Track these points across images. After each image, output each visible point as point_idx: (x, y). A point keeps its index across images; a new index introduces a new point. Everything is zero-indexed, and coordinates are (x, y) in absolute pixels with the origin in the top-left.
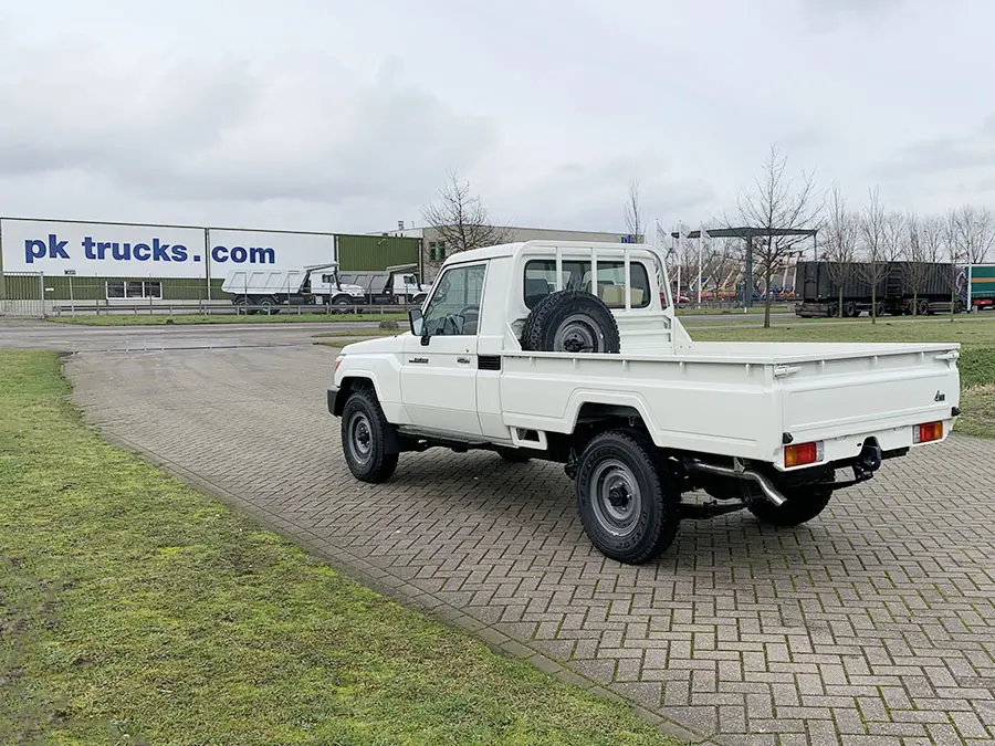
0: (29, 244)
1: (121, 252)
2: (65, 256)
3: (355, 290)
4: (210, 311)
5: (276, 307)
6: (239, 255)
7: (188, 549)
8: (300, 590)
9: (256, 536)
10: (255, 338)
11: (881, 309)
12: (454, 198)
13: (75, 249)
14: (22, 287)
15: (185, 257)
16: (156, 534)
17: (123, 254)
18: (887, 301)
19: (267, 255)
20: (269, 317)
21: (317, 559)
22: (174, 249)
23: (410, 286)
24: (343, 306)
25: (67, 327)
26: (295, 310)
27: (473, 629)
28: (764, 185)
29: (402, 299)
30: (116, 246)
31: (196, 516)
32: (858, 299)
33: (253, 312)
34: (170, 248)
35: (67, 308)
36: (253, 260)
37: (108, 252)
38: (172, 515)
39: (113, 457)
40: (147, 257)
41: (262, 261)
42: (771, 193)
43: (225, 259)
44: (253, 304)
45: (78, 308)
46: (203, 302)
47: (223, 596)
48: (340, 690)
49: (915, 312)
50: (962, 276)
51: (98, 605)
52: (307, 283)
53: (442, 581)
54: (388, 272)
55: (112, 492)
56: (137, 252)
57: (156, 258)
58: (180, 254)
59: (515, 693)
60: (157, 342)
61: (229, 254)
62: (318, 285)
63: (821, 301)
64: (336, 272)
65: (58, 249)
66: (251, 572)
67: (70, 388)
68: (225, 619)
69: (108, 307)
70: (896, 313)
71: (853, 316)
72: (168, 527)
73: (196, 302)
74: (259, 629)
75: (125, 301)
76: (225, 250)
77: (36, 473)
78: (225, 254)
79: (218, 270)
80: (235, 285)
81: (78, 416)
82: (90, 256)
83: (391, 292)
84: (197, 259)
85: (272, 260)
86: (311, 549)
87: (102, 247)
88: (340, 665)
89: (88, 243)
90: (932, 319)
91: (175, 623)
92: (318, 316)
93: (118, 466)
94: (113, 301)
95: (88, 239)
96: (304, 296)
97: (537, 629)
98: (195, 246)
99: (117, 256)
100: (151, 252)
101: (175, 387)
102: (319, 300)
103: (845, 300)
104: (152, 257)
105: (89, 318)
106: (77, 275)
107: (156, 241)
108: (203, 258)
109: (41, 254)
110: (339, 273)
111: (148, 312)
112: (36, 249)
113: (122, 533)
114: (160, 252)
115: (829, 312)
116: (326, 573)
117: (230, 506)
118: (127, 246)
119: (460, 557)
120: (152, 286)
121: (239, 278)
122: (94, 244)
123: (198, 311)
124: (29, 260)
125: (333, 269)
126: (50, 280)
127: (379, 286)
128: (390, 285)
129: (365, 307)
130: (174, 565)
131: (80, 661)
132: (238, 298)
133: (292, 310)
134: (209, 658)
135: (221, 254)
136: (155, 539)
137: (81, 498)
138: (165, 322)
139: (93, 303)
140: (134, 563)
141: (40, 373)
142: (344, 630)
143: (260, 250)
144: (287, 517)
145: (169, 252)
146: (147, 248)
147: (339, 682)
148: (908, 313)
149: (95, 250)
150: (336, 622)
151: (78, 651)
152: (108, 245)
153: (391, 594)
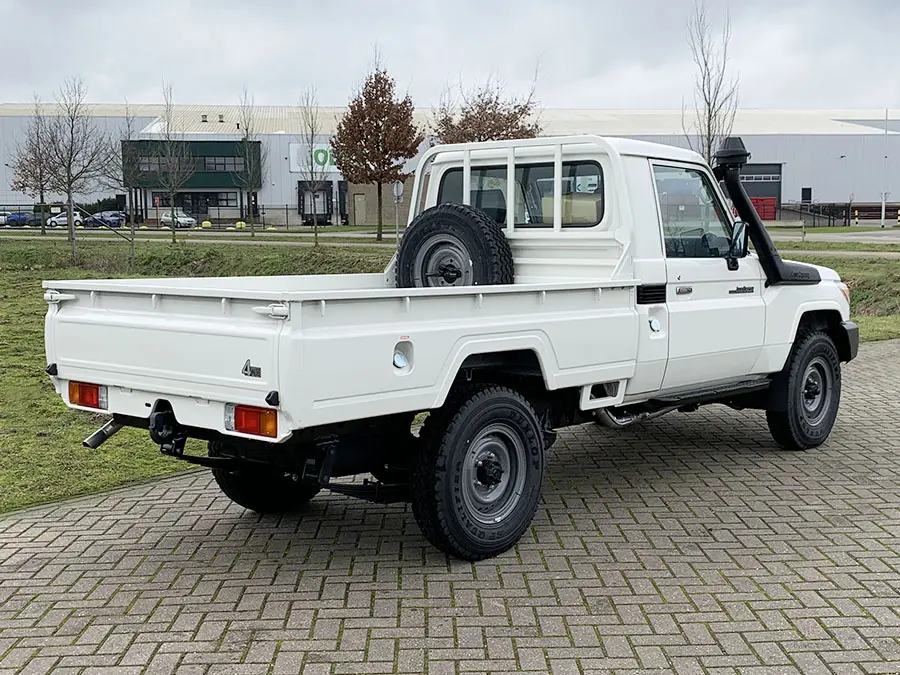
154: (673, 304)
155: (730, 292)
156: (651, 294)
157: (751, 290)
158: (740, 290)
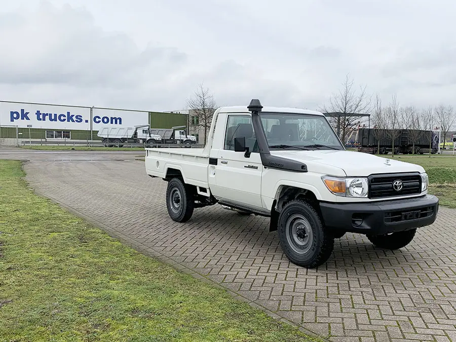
0: (12, 113)
1: (53, 118)
2: (28, 119)
3: (157, 137)
4: (92, 145)
5: (122, 144)
6: (106, 120)
7: (62, 234)
8: (105, 249)
9: (92, 230)
10: (110, 156)
11: (398, 151)
12: (202, 96)
13: (32, 116)
14: (8, 132)
15: (81, 120)
16: (50, 228)
17: (54, 118)
18: (401, 147)
19: (118, 120)
20: (118, 148)
21: (114, 239)
22: (77, 117)
23: (182, 136)
24: (152, 144)
25: (27, 150)
26: (130, 146)
27: (172, 264)
28: (343, 93)
29: (178, 142)
30: (51, 115)
31: (68, 222)
32: (387, 146)
33: (111, 146)
34: (74, 117)
35: (28, 142)
36: (112, 123)
37: (47, 117)
38: (58, 222)
39: (37, 200)
40: (64, 120)
41: (116, 123)
42: (346, 97)
43: (99, 122)
44: (111, 142)
45: (32, 142)
46: (89, 141)
47: (72, 249)
48: (111, 281)
49: (413, 152)
50: (436, 137)
51: (21, 251)
52: (136, 134)
53: (164, 248)
54: (172, 129)
55: (34, 213)
56: (60, 118)
57: (68, 121)
58: (79, 119)
59: (181, 285)
60: (65, 157)
61: (101, 120)
62: (140, 135)
63: (370, 147)
64: (149, 129)
65: (25, 116)
66: (86, 242)
67: (25, 174)
68: (71, 257)
69: (46, 142)
70: (405, 153)
71: (384, 154)
72: (55, 226)
73: (86, 141)
74: (84, 261)
75: (54, 139)
76: (99, 118)
77: (4, 205)
78: (99, 120)
79: (96, 127)
80: (103, 134)
81: (26, 185)
82: (39, 119)
83: (174, 138)
84: (87, 121)
85: (120, 123)
86: (113, 235)
87: (44, 115)
88: (113, 273)
89: (38, 113)
90: (421, 156)
91: (51, 258)
92: (140, 148)
93: (39, 204)
94: (49, 140)
95: (38, 112)
96: (135, 139)
97: (197, 265)
98: (86, 116)
99: (51, 119)
100: (66, 118)
101: (70, 175)
102: (141, 141)
103: (381, 146)
104: (66, 120)
105: (37, 147)
106: (33, 127)
107: (68, 113)
108: (89, 121)
109: (17, 118)
110: (151, 129)
111: (64, 145)
112: (15, 115)
113: (36, 227)
114: (70, 118)
115: (373, 152)
116: (117, 244)
117: (84, 220)
118: (55, 115)
119: (174, 239)
120: (66, 133)
121: (106, 131)
122: (41, 114)
123: (86, 145)
124: (12, 120)
125: (148, 127)
126: (21, 130)
127: (168, 136)
128: (173, 135)
129: (162, 145)
130: (55, 239)
131: (10, 268)
132: (104, 140)
133: (128, 146)
134: (62, 269)
135: (97, 120)
136: (50, 230)
137: (21, 215)
138: (71, 149)
139: (39, 140)
140: (39, 238)
141: (13, 168)
142: (118, 262)
143: (115, 118)
144: (106, 224)
145: (74, 118)
146: (64, 116)
147: (112, 279)
148: (411, 153)
149: (41, 117)
150: (116, 259)
151: (10, 265)
152: (47, 114)
153: (141, 252)
154: (219, 166)
155: (245, 167)
156: (213, 161)
157: (257, 168)
158: (249, 167)
